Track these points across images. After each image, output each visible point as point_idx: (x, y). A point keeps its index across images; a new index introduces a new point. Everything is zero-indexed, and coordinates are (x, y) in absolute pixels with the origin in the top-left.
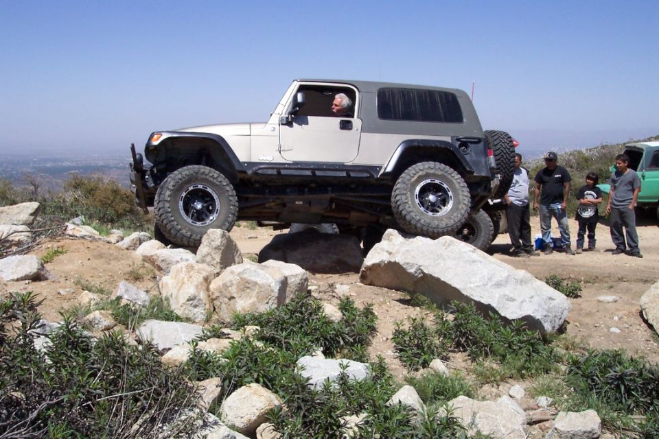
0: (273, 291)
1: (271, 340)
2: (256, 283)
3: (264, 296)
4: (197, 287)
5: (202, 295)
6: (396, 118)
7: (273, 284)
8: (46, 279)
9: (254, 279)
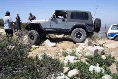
0: (93, 52)
1: (88, 61)
2: (90, 50)
3: (91, 53)
4: (80, 50)
5: (81, 52)
6: (75, 19)
7: (93, 51)
8: (56, 47)
9: (89, 49)
